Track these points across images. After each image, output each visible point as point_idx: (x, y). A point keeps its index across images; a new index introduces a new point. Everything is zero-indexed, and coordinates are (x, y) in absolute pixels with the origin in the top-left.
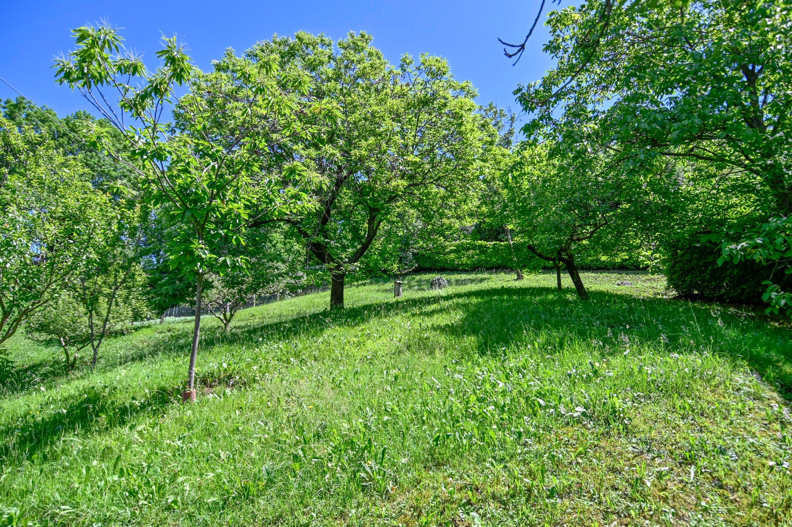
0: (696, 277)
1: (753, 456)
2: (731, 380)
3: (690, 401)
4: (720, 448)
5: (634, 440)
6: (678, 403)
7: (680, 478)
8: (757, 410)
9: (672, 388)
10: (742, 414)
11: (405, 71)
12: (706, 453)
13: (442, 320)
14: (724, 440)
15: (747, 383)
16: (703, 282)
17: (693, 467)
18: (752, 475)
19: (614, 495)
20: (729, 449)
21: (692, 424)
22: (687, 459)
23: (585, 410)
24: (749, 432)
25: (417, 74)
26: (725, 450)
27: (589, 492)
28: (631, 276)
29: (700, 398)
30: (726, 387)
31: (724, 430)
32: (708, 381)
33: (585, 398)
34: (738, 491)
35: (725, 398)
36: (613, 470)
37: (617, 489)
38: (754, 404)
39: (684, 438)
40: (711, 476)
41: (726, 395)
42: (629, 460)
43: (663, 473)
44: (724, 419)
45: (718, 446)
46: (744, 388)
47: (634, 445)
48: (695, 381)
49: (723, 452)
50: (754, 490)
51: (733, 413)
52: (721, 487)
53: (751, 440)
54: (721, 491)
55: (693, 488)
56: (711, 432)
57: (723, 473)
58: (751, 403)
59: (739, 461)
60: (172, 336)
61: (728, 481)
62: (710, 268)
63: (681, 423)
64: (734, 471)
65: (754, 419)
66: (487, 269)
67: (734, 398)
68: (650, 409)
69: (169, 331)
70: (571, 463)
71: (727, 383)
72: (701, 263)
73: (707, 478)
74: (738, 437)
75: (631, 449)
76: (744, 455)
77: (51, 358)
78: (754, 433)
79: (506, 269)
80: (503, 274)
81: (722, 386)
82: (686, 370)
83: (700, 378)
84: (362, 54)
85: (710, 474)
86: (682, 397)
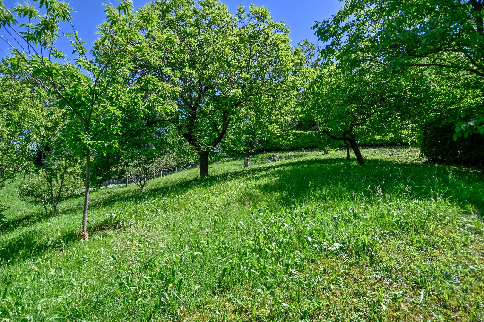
0: (440, 148)
1: (472, 280)
2: (458, 219)
3: (425, 236)
4: (446, 274)
5: (378, 268)
6: (416, 238)
7: (412, 300)
8: (477, 242)
9: (412, 226)
10: (465, 245)
11: (240, 17)
12: (434, 278)
13: (263, 181)
14: (450, 267)
15: (470, 221)
16: (445, 151)
17: (423, 290)
18: (471, 297)
19: (356, 316)
20: (453, 274)
21: (425, 255)
22: (418, 284)
23: (342, 245)
24: (470, 260)
25: (249, 20)
26: (450, 275)
27: (335, 313)
28: (399, 149)
29: (432, 234)
30: (454, 224)
31: (450, 259)
32: (440, 220)
33: (343, 236)
34: (459, 310)
35: (452, 233)
36: (357, 294)
37: (358, 310)
38: (475, 237)
39: (418, 266)
40: (437, 297)
41: (453, 230)
42: (372, 285)
43: (398, 296)
44: (451, 250)
45: (445, 272)
46: (468, 225)
47: (377, 272)
48: (429, 221)
49: (448, 277)
50: (472, 310)
51: (458, 245)
52: (445, 307)
53: (471, 267)
54: (445, 310)
55: (421, 308)
56: (439, 261)
57: (447, 296)
58: (472, 237)
59: (461, 284)
60: (110, 196)
61: (451, 302)
62: (449, 141)
63: (416, 254)
64: (456, 293)
65: (475, 249)
66: (305, 149)
67: (459, 233)
68: (394, 243)
69: (109, 193)
70: (324, 289)
71: (455, 221)
72: (443, 139)
73: (434, 299)
74: (461, 264)
75: (374, 275)
76: (465, 279)
77: (38, 212)
78: (474, 261)
79: (318, 148)
80: (315, 151)
81: (451, 224)
82: (424, 212)
83: (434, 218)
84: (213, 8)
85: (437, 296)
86: (419, 233)
